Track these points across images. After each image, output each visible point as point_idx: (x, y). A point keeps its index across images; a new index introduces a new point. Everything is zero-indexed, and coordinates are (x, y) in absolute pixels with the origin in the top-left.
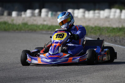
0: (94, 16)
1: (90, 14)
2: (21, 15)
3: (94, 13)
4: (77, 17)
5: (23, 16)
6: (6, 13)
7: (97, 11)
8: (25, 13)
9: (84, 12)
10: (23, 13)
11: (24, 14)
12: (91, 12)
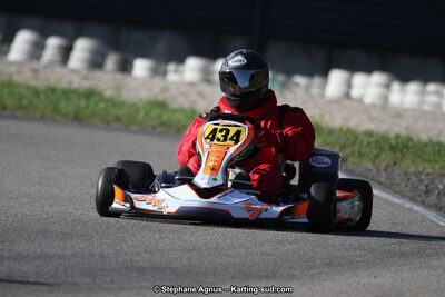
0: (422, 102)
1: (407, 95)
2: (165, 74)
3: (423, 93)
4: (360, 100)
5: (172, 77)
6: (111, 61)
7: (431, 87)
8: (181, 68)
9: (388, 86)
10: (171, 67)
11: (176, 71)
12: (413, 87)
